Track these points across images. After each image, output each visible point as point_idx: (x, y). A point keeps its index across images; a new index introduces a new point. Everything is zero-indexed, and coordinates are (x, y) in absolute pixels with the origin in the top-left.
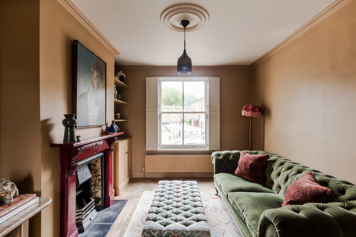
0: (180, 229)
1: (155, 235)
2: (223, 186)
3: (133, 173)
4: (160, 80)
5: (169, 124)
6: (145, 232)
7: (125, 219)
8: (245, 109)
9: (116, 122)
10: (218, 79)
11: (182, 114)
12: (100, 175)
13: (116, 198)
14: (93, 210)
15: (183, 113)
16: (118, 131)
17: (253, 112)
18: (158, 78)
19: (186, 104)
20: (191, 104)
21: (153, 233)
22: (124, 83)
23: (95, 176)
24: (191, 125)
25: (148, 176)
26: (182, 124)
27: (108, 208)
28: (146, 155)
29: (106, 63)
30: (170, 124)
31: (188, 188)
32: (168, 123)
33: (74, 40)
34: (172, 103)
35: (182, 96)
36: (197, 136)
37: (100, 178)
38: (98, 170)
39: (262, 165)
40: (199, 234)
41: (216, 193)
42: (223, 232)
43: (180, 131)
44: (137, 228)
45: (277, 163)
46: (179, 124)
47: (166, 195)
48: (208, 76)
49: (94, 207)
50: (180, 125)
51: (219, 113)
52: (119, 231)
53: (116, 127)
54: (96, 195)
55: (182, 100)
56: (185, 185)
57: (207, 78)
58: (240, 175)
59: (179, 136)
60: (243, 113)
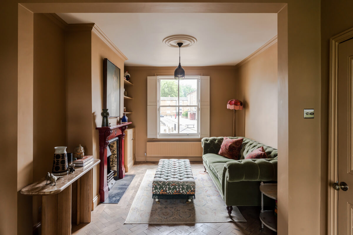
0: (177, 181)
1: (161, 184)
2: (208, 161)
3: (136, 157)
4: (159, 78)
5: (163, 117)
6: (155, 182)
7: (136, 185)
8: (230, 104)
9: (126, 114)
10: (208, 77)
11: (177, 108)
12: (116, 154)
13: (126, 174)
14: (112, 179)
15: (179, 106)
16: (128, 122)
17: (235, 106)
18: (158, 76)
19: (182, 95)
20: (188, 95)
21: (159, 183)
22: (129, 82)
23: (113, 154)
24: (188, 118)
25: (149, 160)
26: (177, 117)
27: (122, 179)
28: (148, 142)
29: (120, 69)
30: (165, 117)
31: (183, 163)
32: (163, 115)
33: (105, 59)
34: (167, 94)
35: (178, 86)
36: (193, 130)
37: (116, 156)
38: (115, 150)
39: (238, 147)
40: (188, 183)
41: (205, 170)
42: (206, 191)
43: (175, 125)
44: (145, 189)
45: (248, 144)
46: (174, 117)
47: (166, 166)
48: (200, 75)
49: (113, 176)
50: (176, 118)
51: (209, 106)
52: (134, 191)
53: (126, 118)
54: (114, 169)
55: (177, 91)
56: (180, 162)
57: (199, 77)
58: (222, 155)
59: (174, 129)
60: (229, 106)
